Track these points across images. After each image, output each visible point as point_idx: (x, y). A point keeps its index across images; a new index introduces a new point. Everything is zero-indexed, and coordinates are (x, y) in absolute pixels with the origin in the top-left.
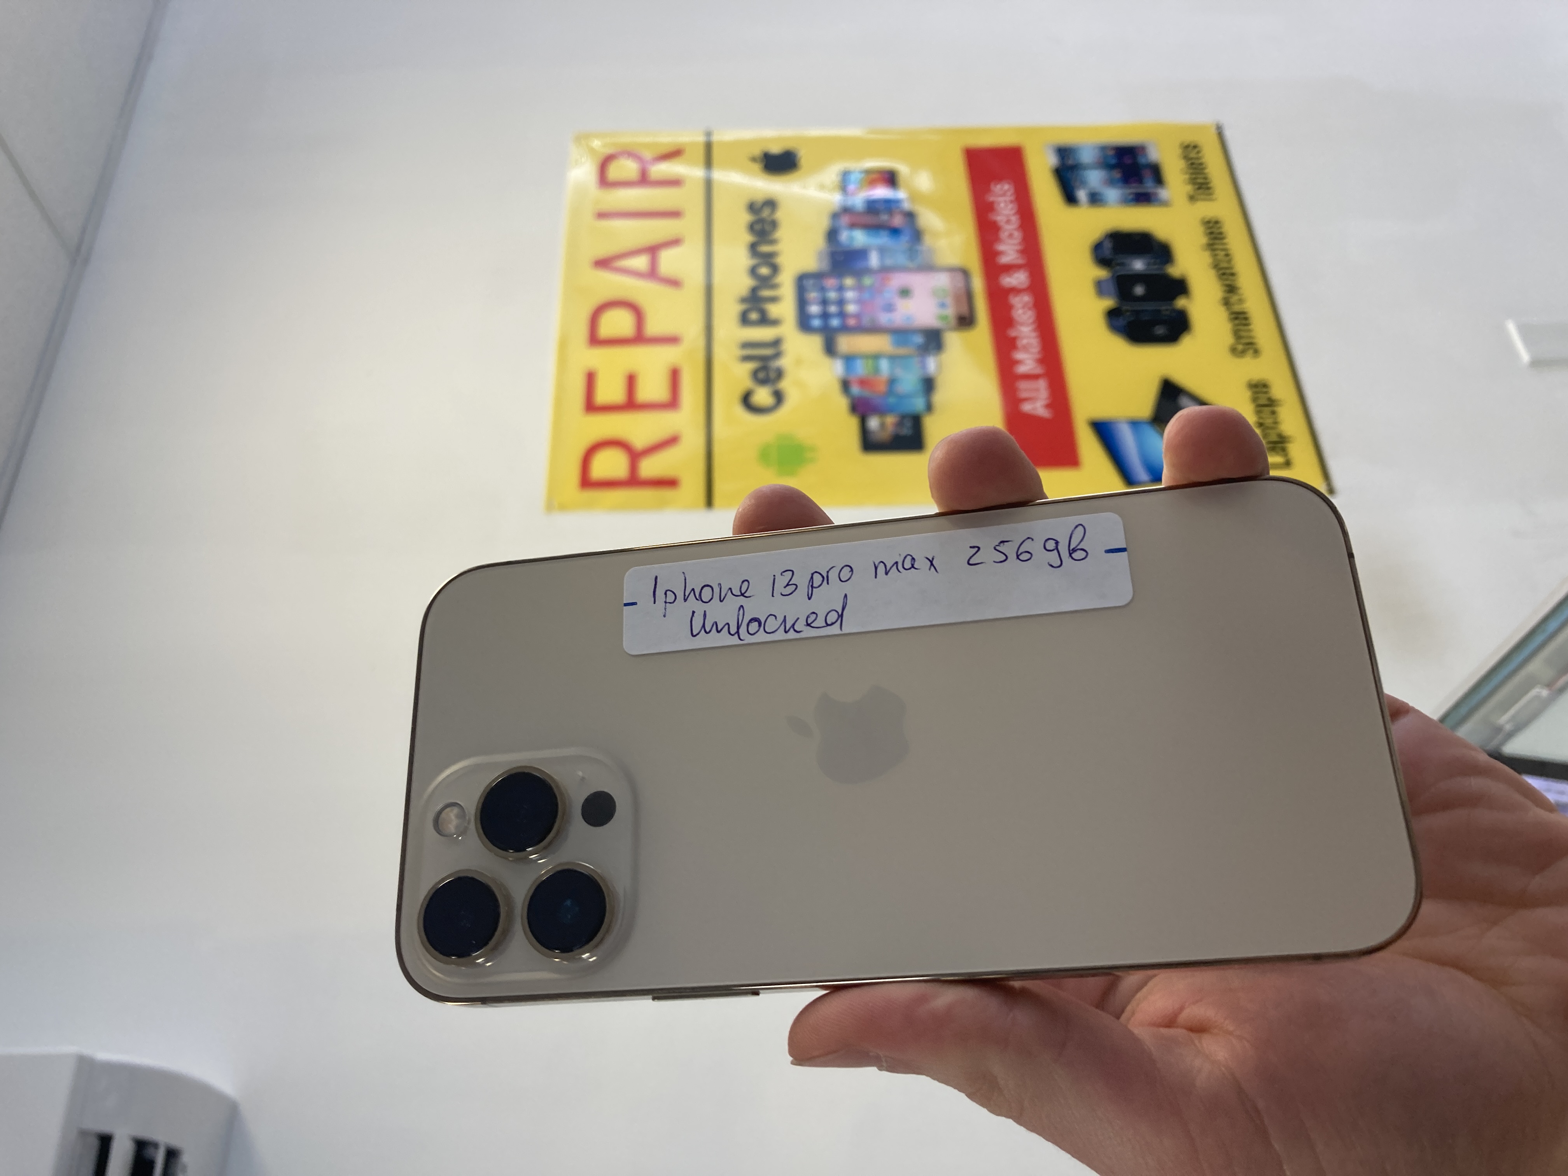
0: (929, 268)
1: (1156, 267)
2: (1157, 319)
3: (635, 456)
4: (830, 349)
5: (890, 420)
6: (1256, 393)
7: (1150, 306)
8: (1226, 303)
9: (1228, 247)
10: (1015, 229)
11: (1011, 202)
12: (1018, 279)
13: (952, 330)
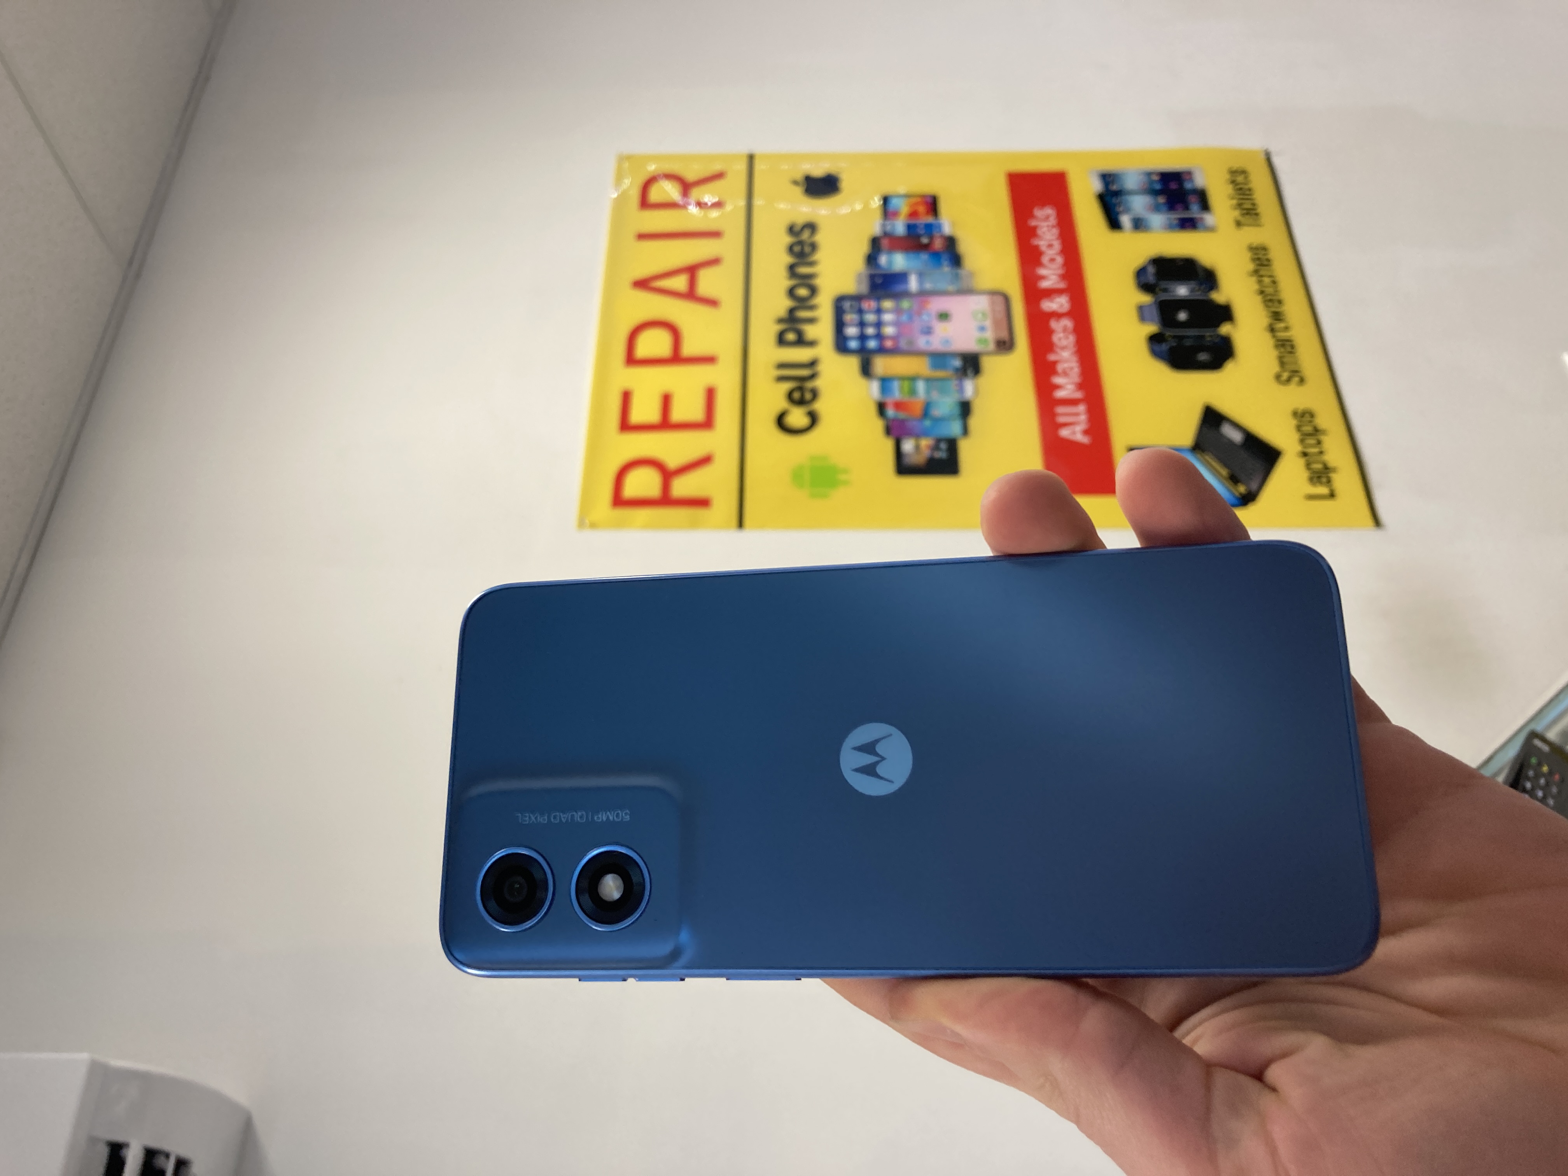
0: (969, 291)
1: (1199, 293)
2: (1201, 345)
3: (668, 475)
4: (866, 370)
5: (926, 443)
6: (1301, 421)
7: (1193, 332)
8: (1272, 330)
9: (1275, 273)
10: (1057, 254)
11: (1053, 227)
12: (1059, 304)
13: (988, 354)
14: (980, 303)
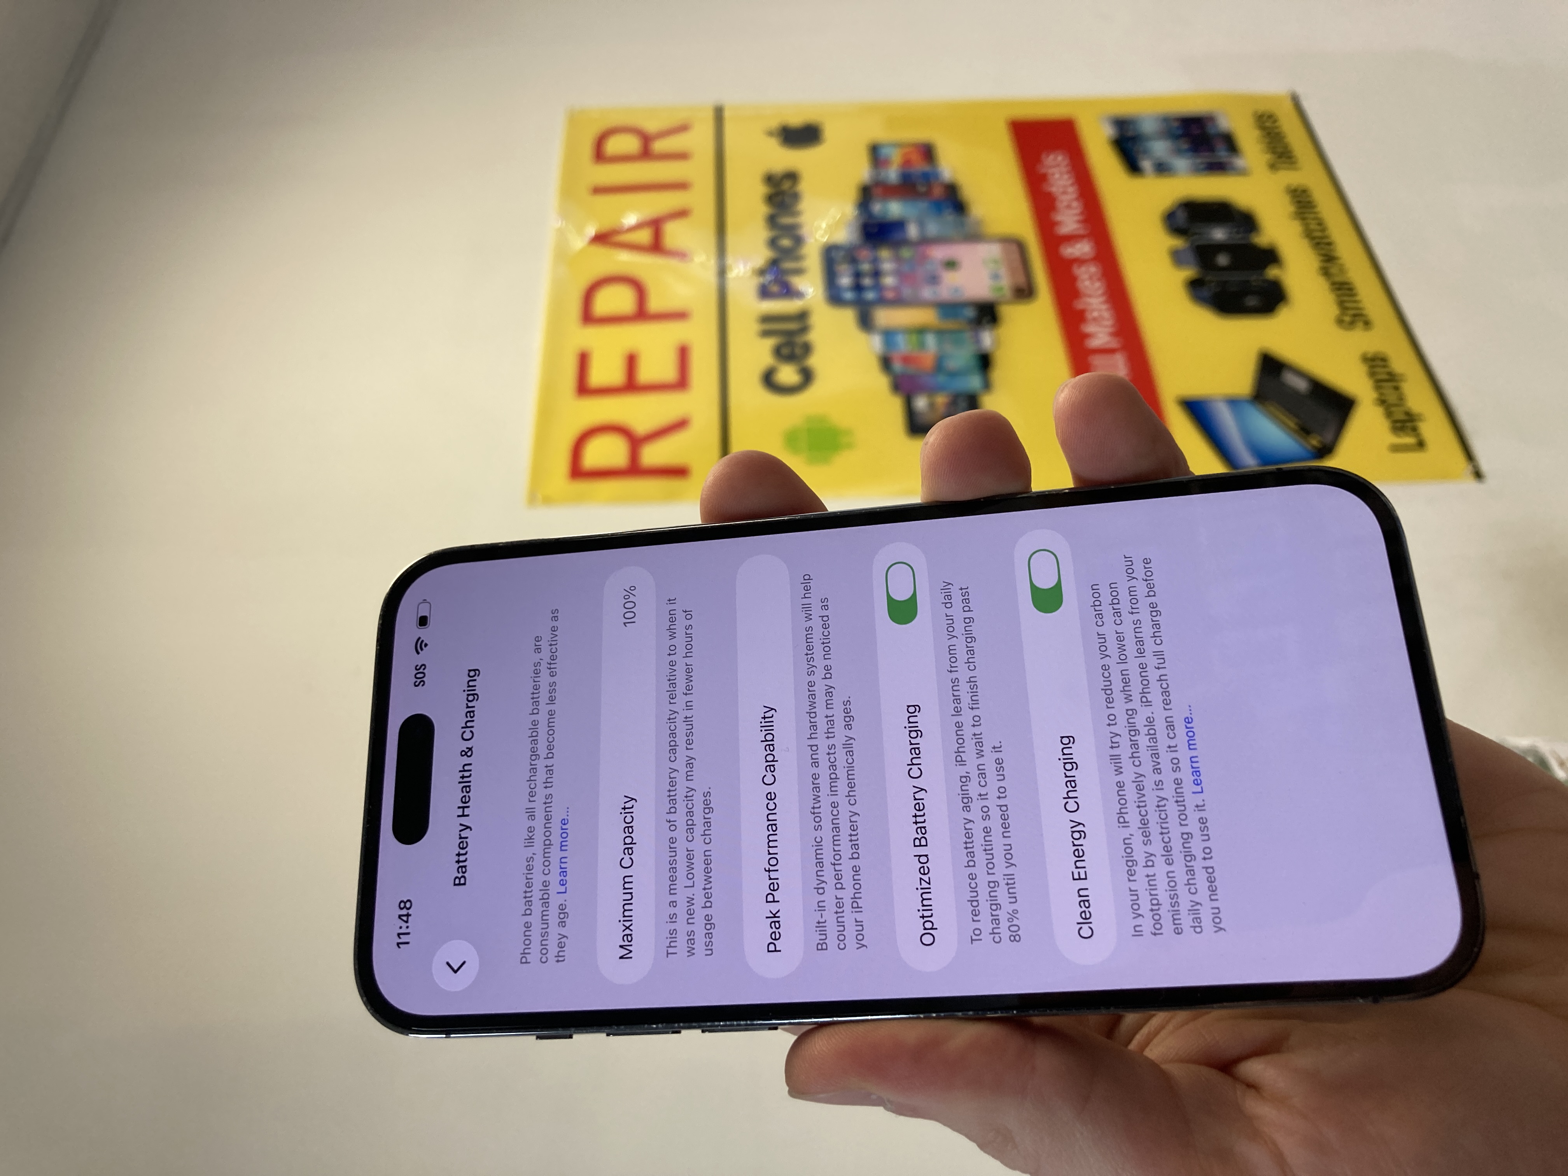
0: (977, 238)
1: (1240, 236)
2: (1246, 290)
3: (635, 442)
4: (865, 322)
5: (941, 400)
6: (1372, 367)
7: (1236, 277)
8: (1326, 272)
9: (1319, 216)
10: (1075, 199)
11: (1068, 172)
12: (1083, 249)
13: (1008, 303)
14: (992, 251)
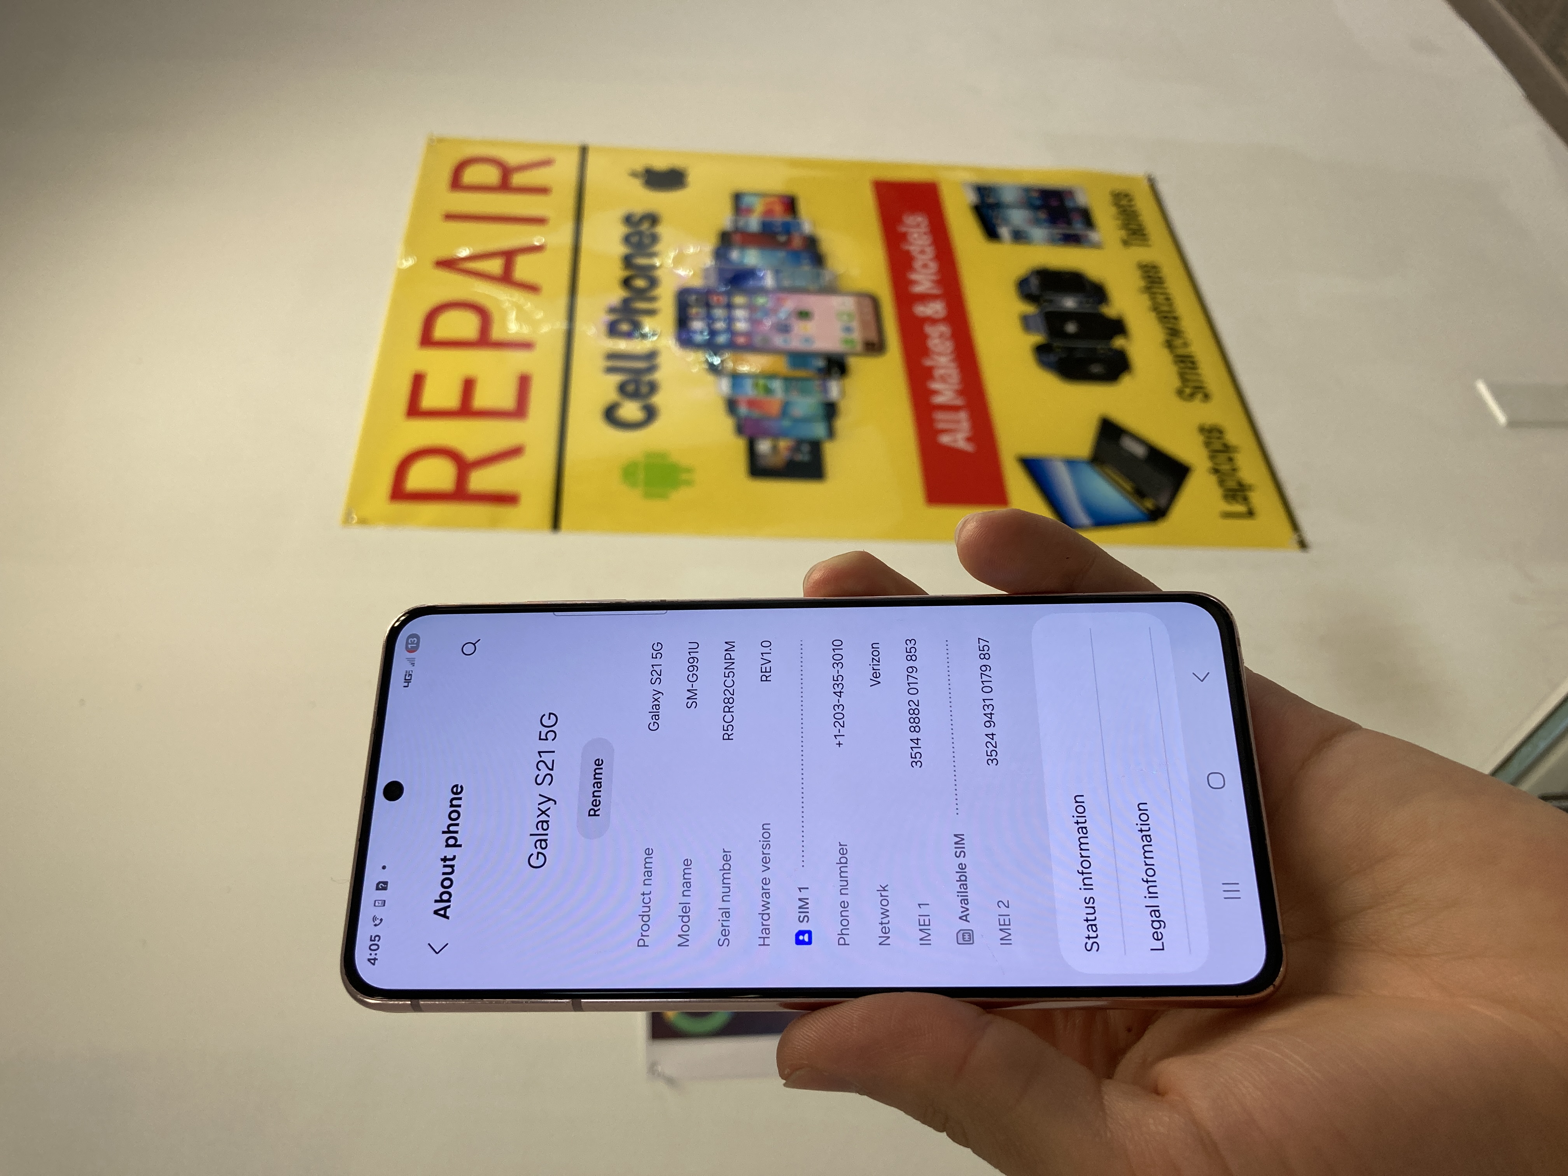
0: (831, 289)
1: (1088, 306)
2: (1092, 357)
3: (464, 467)
5: (784, 444)
6: (1209, 438)
8: (1170, 345)
9: (1168, 291)
10: (931, 260)
11: (925, 233)
12: (935, 309)
13: (858, 356)
14: (844, 304)
